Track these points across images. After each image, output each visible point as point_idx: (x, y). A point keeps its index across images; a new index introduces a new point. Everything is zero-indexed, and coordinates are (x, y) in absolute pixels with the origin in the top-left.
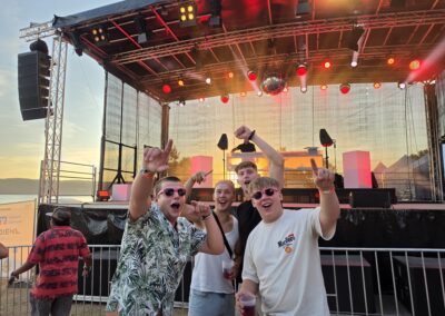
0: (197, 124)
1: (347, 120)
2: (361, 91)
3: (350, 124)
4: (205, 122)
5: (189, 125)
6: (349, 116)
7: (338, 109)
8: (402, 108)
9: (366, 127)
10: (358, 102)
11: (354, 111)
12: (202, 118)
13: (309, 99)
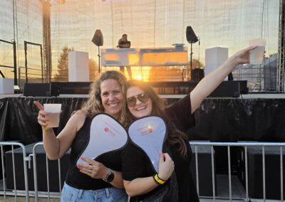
0: (78, 22)
1: (212, 21)
3: (215, 24)
5: (70, 23)
6: (215, 17)
7: (206, 10)
8: (259, 10)
9: (229, 28)
11: (219, 12)
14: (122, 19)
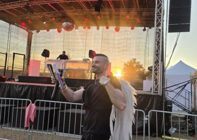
0: (46, 43)
1: (117, 46)
2: (126, 31)
3: (119, 48)
4: (49, 42)
5: (41, 43)
6: (119, 44)
7: (114, 40)
8: (144, 41)
9: (126, 50)
10: (124, 37)
11: (121, 41)
12: (48, 40)
13: (101, 33)
14: (69, 43)
